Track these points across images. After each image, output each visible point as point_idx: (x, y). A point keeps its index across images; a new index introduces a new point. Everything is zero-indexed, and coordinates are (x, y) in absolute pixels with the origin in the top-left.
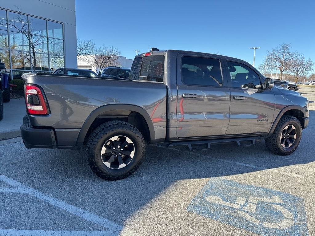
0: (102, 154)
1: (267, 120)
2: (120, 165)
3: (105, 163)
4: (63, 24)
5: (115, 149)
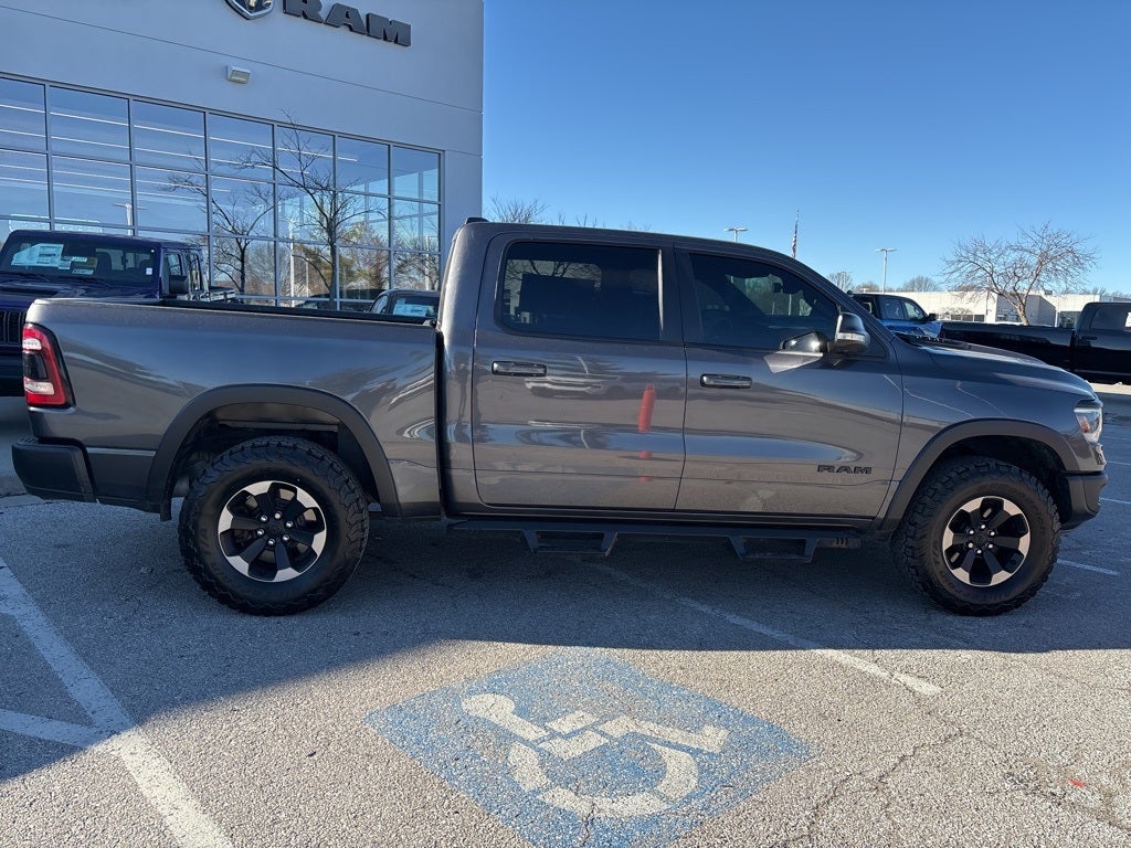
0: (220, 530)
1: (867, 470)
2: (279, 572)
3: (231, 559)
4: (440, 154)
5: (265, 523)
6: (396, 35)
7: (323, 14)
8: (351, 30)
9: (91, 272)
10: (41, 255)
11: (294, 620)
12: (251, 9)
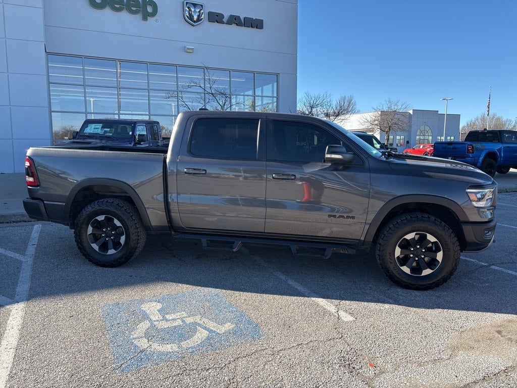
0: (88, 233)
1: (353, 218)
2: (109, 250)
4: (277, 75)
5: (105, 231)
6: (257, 24)
7: (225, 20)
8: (237, 25)
9: (111, 134)
10: (94, 129)
11: (113, 270)
12: (195, 22)
